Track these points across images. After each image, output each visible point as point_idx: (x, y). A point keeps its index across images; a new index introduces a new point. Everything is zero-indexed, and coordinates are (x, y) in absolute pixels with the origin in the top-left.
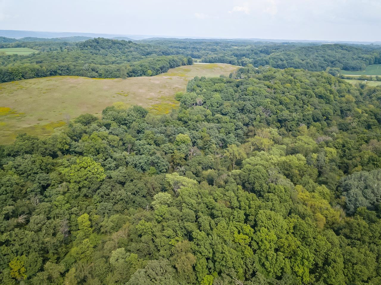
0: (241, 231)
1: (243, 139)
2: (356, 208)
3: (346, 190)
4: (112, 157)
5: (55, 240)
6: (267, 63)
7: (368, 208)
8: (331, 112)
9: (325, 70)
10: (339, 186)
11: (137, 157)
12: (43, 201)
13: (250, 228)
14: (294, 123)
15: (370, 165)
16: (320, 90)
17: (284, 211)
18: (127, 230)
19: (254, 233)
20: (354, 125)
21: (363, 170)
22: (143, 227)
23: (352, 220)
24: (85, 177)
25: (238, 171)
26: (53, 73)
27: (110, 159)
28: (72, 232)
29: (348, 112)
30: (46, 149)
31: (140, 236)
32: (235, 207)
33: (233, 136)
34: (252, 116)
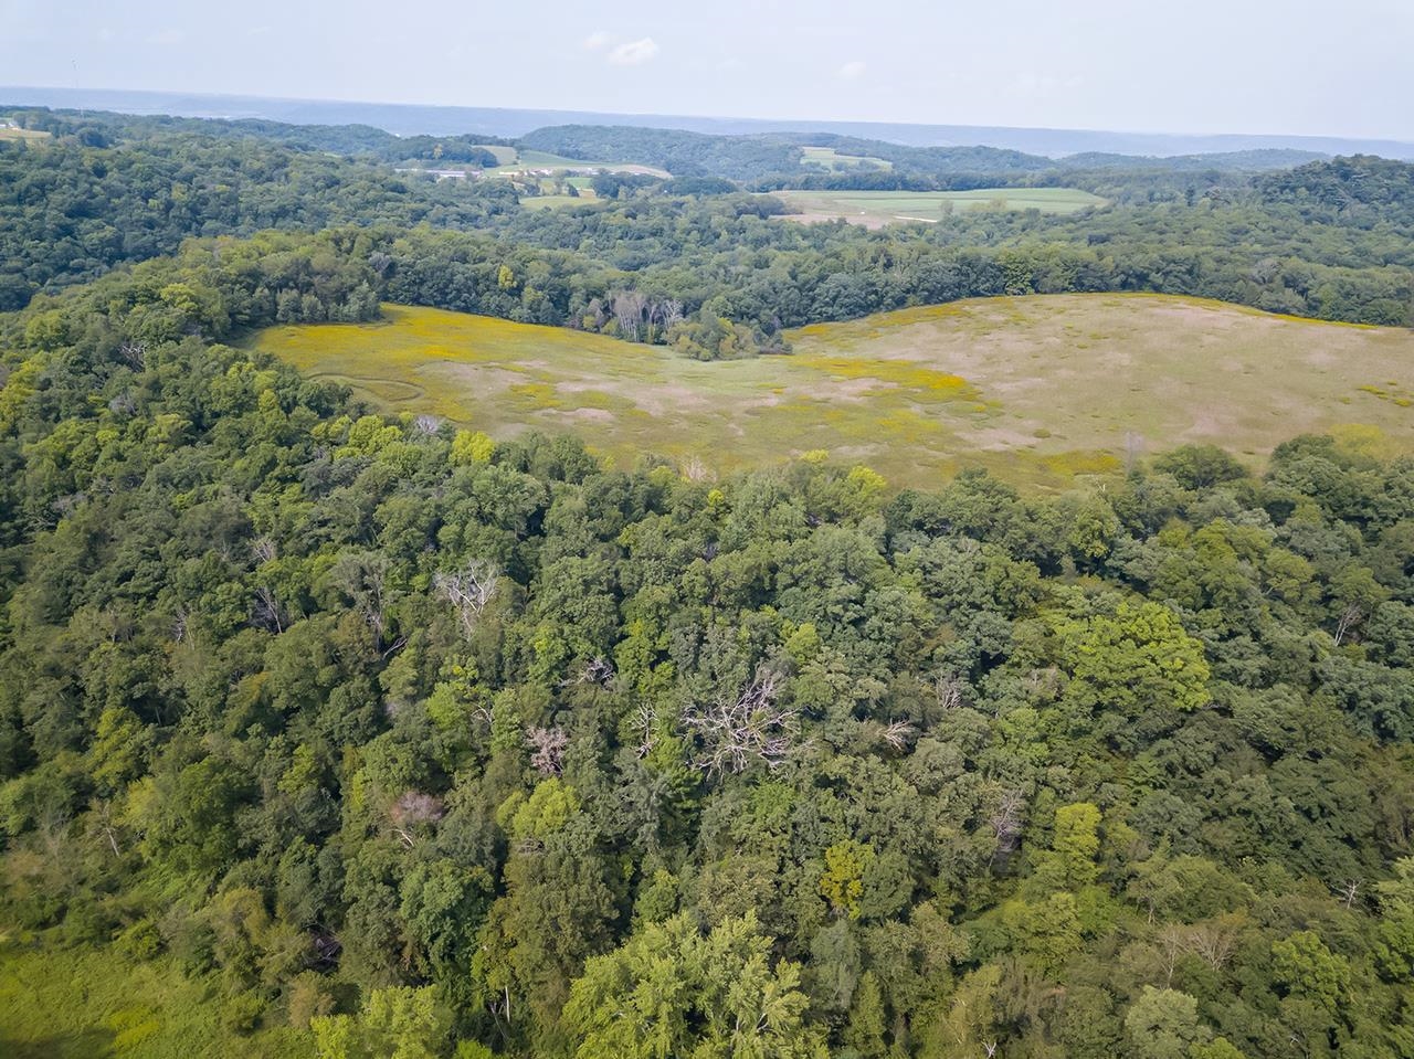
4: (1256, 636)
5: (965, 845)
12: (970, 704)
18: (1229, 937)
22: (1306, 963)
24: (1128, 675)
26: (1135, 281)
27: (1246, 640)
28: (1026, 845)
30: (1030, 537)
31: (1282, 990)
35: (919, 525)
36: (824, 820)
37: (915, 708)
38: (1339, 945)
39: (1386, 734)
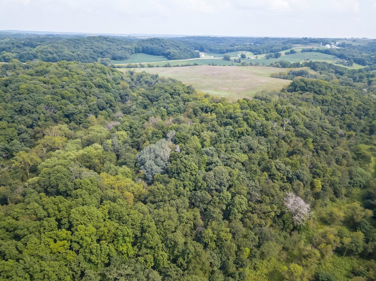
0: (57, 239)
1: (31, 142)
2: (153, 177)
3: (143, 164)
7: (162, 173)
8: (113, 98)
9: (97, 61)
10: (136, 163)
13: (66, 232)
14: (82, 115)
15: (155, 138)
16: (98, 80)
17: (95, 201)
19: (72, 235)
20: (134, 107)
21: (150, 143)
23: (152, 187)
25: (36, 179)
29: (127, 97)
32: (42, 217)
33: (18, 142)
34: (35, 116)
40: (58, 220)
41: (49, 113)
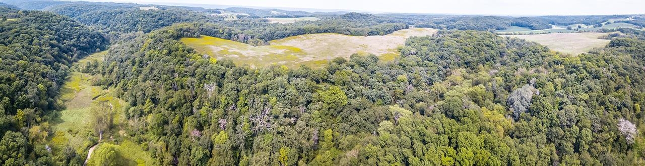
0: (447, 154)
1: (443, 77)
2: (519, 115)
3: (512, 104)
4: (353, 89)
5: (307, 144)
6: (455, 27)
7: (526, 112)
8: (495, 54)
9: (488, 30)
10: (507, 102)
11: (370, 91)
12: (306, 112)
13: (453, 150)
14: (475, 64)
15: (521, 83)
16: (487, 42)
17: (476, 130)
18: (358, 150)
19: (457, 154)
20: (508, 61)
21: (518, 87)
22: (370, 150)
23: (518, 123)
24: (334, 101)
25: (441, 103)
26: (326, 31)
27: (351, 90)
28: (320, 141)
29: (504, 54)
30: (314, 77)
31: (367, 158)
32: (441, 132)
33: (437, 76)
34: (448, 61)
35: (294, 76)
36: (279, 142)
37: (296, 114)
38: (375, 144)
39: (374, 101)
40: (450, 139)
41: (456, 60)
